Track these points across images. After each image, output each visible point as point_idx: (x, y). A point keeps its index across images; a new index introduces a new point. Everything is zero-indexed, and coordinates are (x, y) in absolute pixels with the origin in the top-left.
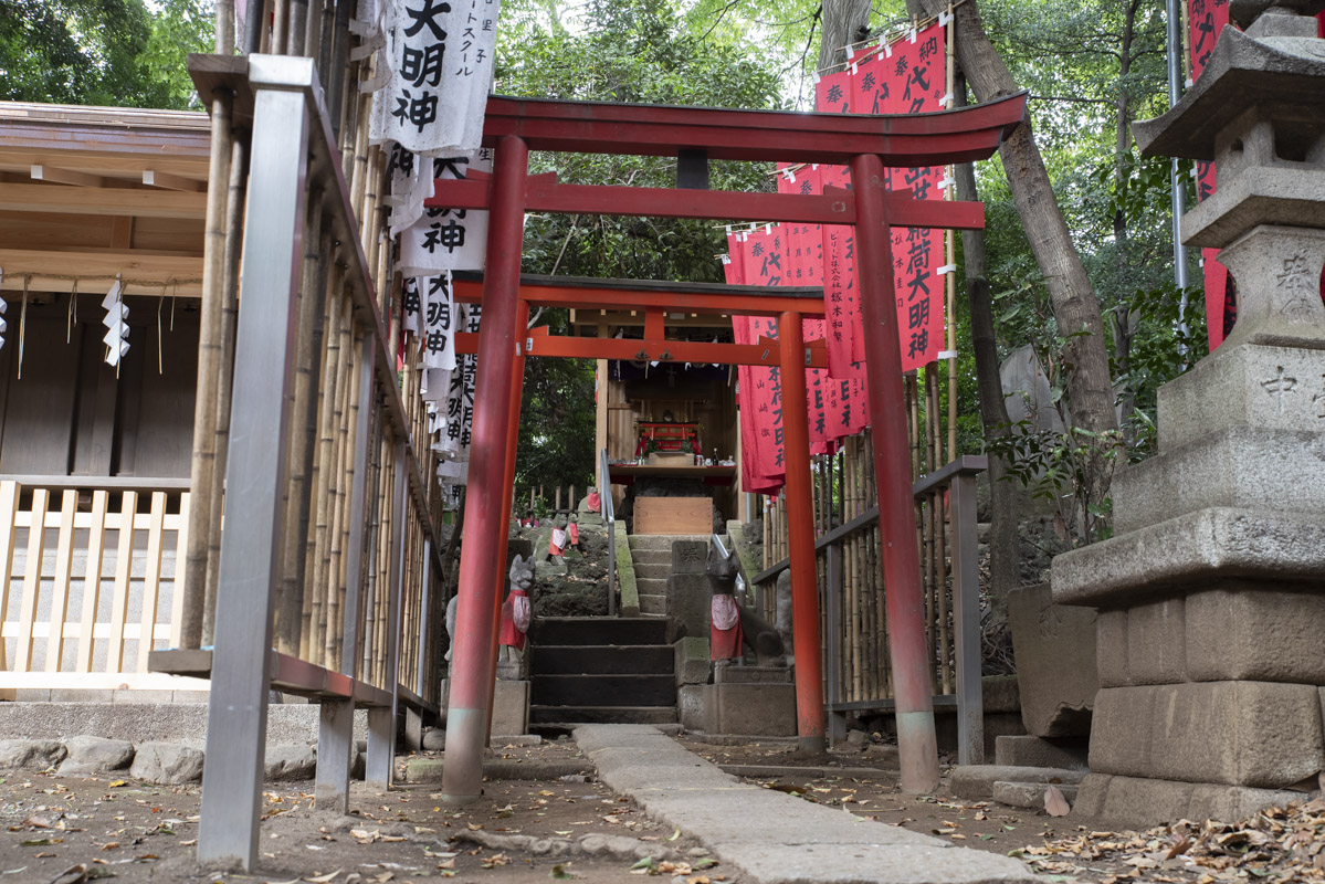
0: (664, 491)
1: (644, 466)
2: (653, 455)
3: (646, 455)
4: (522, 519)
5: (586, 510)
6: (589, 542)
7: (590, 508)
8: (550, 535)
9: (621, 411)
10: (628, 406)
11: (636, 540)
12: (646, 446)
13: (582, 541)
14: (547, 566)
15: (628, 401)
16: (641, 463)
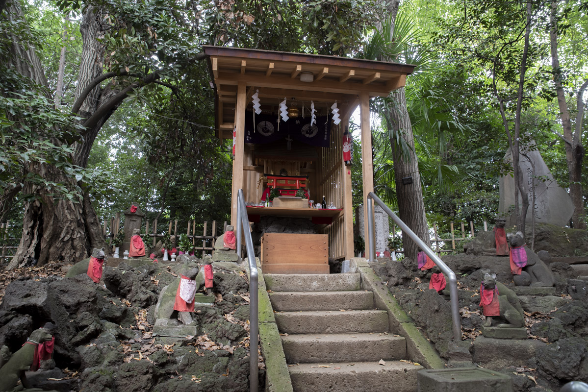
0: (283, 228)
1: (269, 207)
2: (276, 200)
3: (271, 200)
4: (168, 249)
5: (222, 248)
6: (224, 283)
7: (226, 246)
8: (177, 287)
9: (248, 172)
10: (252, 167)
11: (271, 279)
12: (269, 193)
13: (217, 281)
14: (171, 326)
15: (254, 164)
16: (267, 205)
